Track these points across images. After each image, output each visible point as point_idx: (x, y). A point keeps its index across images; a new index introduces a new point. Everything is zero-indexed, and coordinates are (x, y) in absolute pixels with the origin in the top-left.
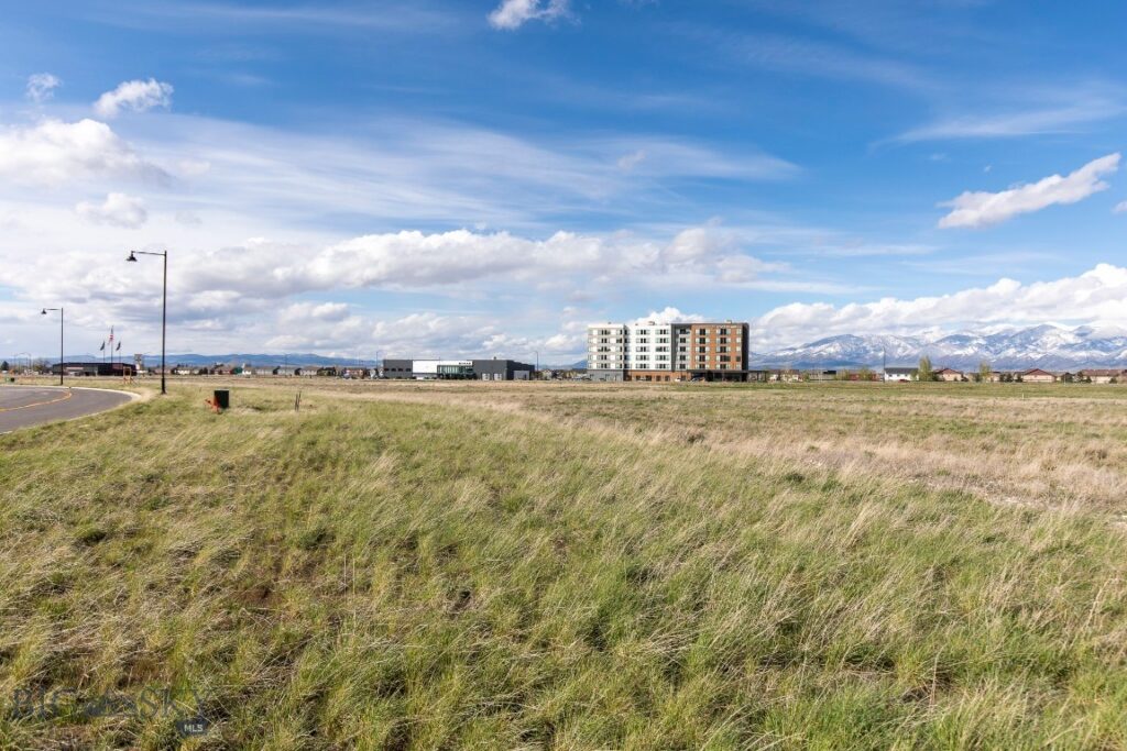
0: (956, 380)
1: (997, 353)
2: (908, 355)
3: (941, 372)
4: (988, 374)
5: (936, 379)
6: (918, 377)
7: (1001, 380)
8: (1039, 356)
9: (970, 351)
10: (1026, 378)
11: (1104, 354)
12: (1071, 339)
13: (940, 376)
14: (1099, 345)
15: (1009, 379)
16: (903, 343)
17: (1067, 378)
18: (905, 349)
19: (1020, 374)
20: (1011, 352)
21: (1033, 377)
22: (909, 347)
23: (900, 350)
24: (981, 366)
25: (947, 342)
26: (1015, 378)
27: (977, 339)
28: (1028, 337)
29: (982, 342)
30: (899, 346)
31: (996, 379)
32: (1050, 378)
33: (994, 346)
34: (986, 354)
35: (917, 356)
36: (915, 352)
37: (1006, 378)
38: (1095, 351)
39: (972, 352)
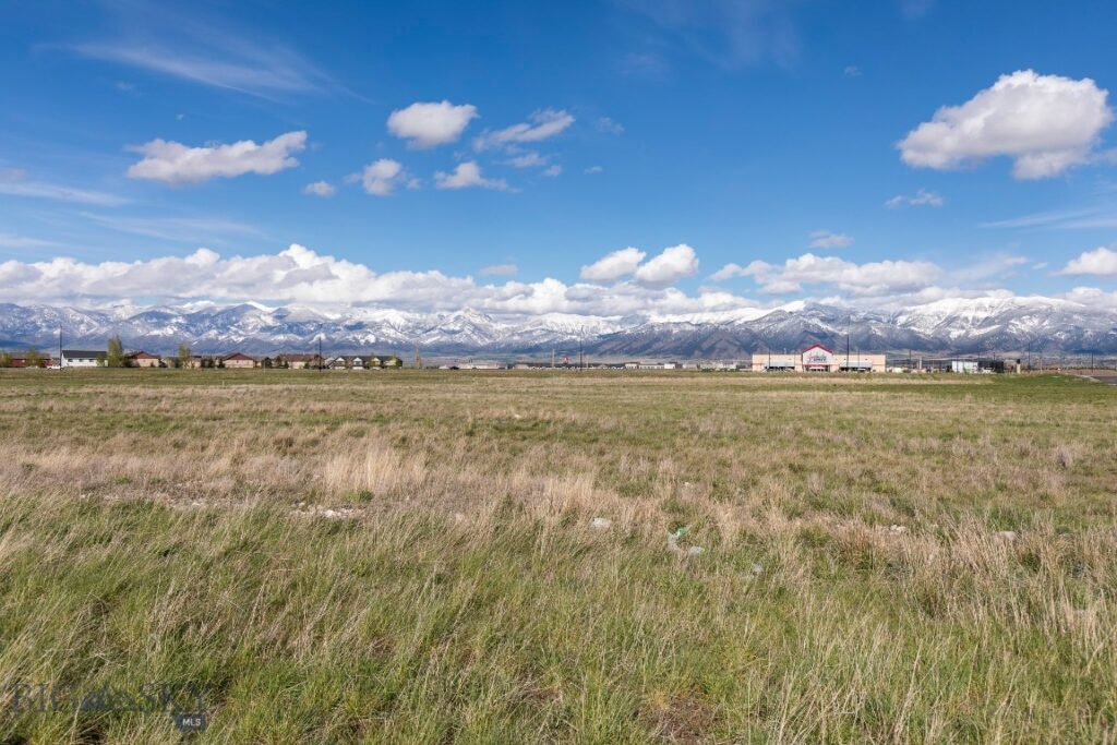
0: (152, 366)
1: (198, 334)
2: (92, 335)
3: (134, 357)
4: (187, 358)
5: (128, 365)
6: (106, 362)
7: (203, 366)
8: (241, 339)
9: (169, 331)
10: (228, 363)
11: (300, 338)
12: (270, 321)
13: (134, 362)
14: (295, 328)
15: (211, 365)
16: (87, 319)
17: (267, 363)
18: (90, 326)
19: (222, 359)
20: (213, 333)
21: (235, 362)
22: (94, 323)
23: (83, 327)
24: (181, 349)
25: (143, 319)
26: (217, 363)
27: (176, 316)
28: (231, 316)
29: (181, 320)
30: (82, 322)
31: (197, 364)
32: (251, 364)
33: (194, 326)
34: (187, 335)
35: (106, 335)
36: (103, 330)
37: (207, 364)
38: (292, 335)
39: (171, 332)
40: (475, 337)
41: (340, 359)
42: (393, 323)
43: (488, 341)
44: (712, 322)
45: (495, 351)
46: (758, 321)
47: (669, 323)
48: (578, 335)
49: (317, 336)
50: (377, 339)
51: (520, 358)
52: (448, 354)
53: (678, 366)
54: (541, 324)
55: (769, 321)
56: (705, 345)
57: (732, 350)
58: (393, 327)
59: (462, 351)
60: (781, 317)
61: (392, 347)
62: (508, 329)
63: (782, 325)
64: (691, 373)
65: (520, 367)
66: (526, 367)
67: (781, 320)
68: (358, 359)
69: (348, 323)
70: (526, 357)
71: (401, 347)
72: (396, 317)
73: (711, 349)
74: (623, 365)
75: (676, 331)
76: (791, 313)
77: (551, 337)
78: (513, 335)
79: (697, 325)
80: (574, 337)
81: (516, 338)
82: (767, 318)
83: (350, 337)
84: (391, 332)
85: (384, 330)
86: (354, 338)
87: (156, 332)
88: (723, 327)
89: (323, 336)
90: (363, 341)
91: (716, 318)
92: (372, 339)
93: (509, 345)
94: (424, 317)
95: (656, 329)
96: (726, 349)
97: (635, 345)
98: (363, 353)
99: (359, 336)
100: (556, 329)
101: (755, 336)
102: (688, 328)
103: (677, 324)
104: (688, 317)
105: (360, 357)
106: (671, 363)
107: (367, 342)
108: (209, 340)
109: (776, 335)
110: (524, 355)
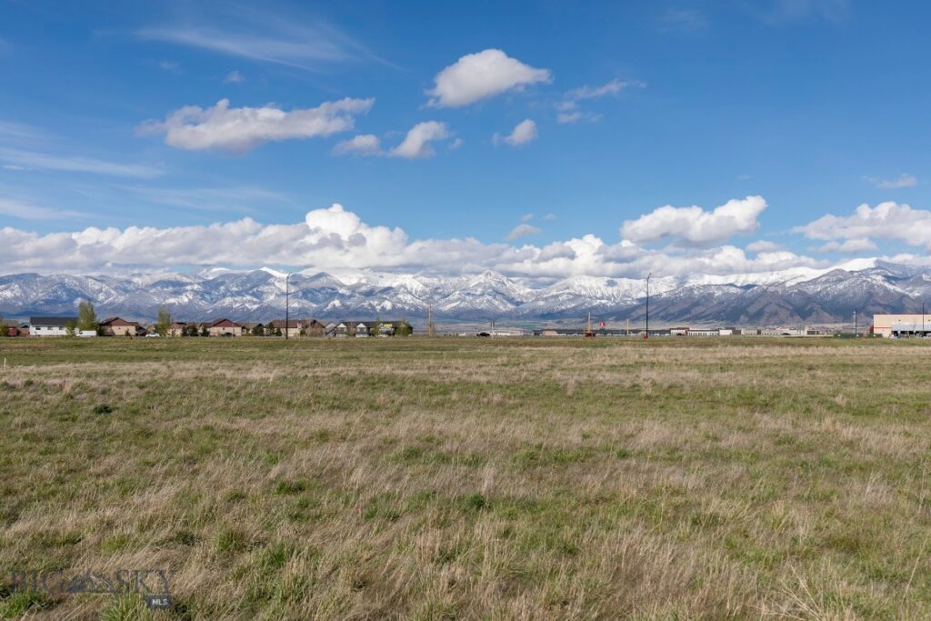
0: (128, 334)
1: (213, 301)
2: (110, 304)
4: (169, 325)
6: (76, 330)
7: (184, 334)
8: (256, 307)
10: (214, 331)
11: (315, 306)
12: (284, 288)
14: (310, 295)
15: (194, 333)
16: (105, 288)
17: (258, 330)
18: (108, 295)
19: (206, 326)
20: (228, 301)
21: (222, 328)
22: (113, 292)
23: (101, 297)
25: (159, 288)
26: (200, 331)
27: (191, 284)
29: (196, 287)
30: (100, 291)
31: (179, 332)
32: (238, 331)
33: (210, 294)
34: (203, 303)
36: (121, 299)
37: (190, 331)
38: (305, 301)
39: (186, 300)
40: (496, 303)
41: (342, 326)
42: (411, 286)
43: (511, 307)
44: (761, 284)
45: (518, 318)
46: (814, 282)
47: (709, 285)
48: (609, 299)
49: (332, 303)
50: (394, 306)
51: (546, 325)
52: (469, 320)
53: (736, 332)
54: (568, 288)
55: (827, 281)
56: (752, 310)
57: (783, 314)
58: (410, 293)
59: (484, 318)
60: (840, 276)
61: (410, 314)
62: (532, 294)
63: (841, 286)
64: (750, 343)
65: (548, 333)
66: (555, 334)
67: (841, 280)
68: (361, 326)
69: (364, 289)
70: (551, 323)
71: (418, 313)
72: (413, 282)
73: (759, 314)
74: (669, 331)
75: (718, 293)
76: (852, 272)
77: (579, 301)
78: (537, 300)
79: (741, 287)
80: (603, 301)
81: (541, 303)
82: (824, 279)
83: (366, 304)
84: (408, 298)
85: (401, 296)
86: (370, 305)
87: (172, 300)
88: (771, 289)
89: (337, 303)
90: (378, 308)
91: (764, 279)
92: (388, 305)
93: (533, 311)
94: (443, 282)
95: (696, 292)
96: (776, 313)
97: (671, 310)
98: (367, 319)
99: (375, 303)
100: (583, 292)
101: (809, 299)
102: (733, 290)
103: (719, 287)
104: (732, 279)
105: (364, 323)
106: (727, 329)
107: (383, 309)
108: (223, 308)
109: (835, 297)
110: (550, 322)
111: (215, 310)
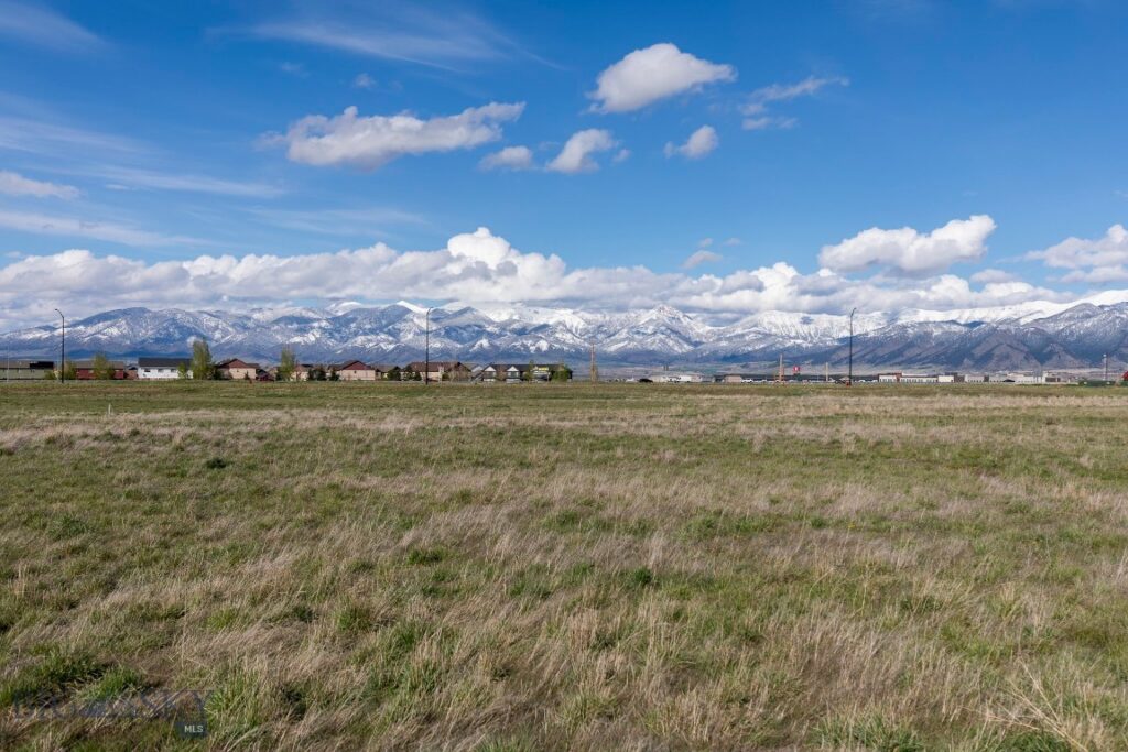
0: (247, 378)
1: (344, 340)
3: (226, 365)
4: (293, 367)
5: (218, 377)
6: (190, 374)
7: (311, 378)
8: (392, 347)
10: (344, 374)
11: (459, 346)
12: (423, 324)
13: (225, 372)
14: (453, 334)
15: (322, 377)
16: (222, 325)
17: (395, 374)
18: (225, 333)
19: (335, 368)
20: (360, 340)
21: (352, 372)
22: (230, 329)
23: (217, 335)
25: (282, 325)
26: (328, 375)
27: (319, 320)
29: (324, 324)
30: (216, 328)
31: (304, 376)
32: (371, 375)
33: (339, 332)
34: (331, 342)
36: (240, 337)
37: (318, 374)
38: (447, 341)
39: (312, 339)
40: (671, 343)
41: (490, 369)
42: (570, 324)
43: (687, 348)
44: (988, 320)
45: (696, 361)
46: (1054, 318)
47: (927, 323)
48: (805, 339)
49: (479, 343)
50: (550, 347)
51: (729, 369)
52: (634, 363)
53: (959, 379)
54: (756, 326)
55: (1070, 318)
56: (978, 352)
57: (1018, 357)
58: (570, 331)
59: (655, 360)
60: (1088, 312)
61: (569, 356)
62: (714, 333)
63: (1088, 324)
64: (975, 392)
65: (731, 379)
66: (741, 380)
67: (1089, 317)
68: (513, 369)
69: (515, 326)
70: (735, 367)
71: (578, 355)
72: (573, 319)
73: (987, 357)
74: (877, 377)
75: (937, 332)
76: (1102, 307)
77: (770, 341)
78: (719, 340)
79: (965, 325)
80: (798, 342)
81: (724, 344)
82: (1067, 315)
83: (518, 344)
84: (568, 337)
85: (559, 335)
86: (523, 345)
87: (297, 339)
88: (1003, 327)
89: (485, 342)
90: (533, 348)
91: (993, 316)
92: (544, 345)
93: (715, 353)
94: (608, 318)
95: (910, 331)
96: (1007, 357)
97: (880, 352)
98: (520, 362)
99: (529, 343)
100: (774, 331)
101: (1049, 339)
102: (955, 328)
103: (938, 324)
104: (954, 315)
105: (516, 366)
106: (947, 374)
107: (538, 349)
108: (355, 348)
109: (1080, 339)
110: (734, 366)
111: (345, 350)
